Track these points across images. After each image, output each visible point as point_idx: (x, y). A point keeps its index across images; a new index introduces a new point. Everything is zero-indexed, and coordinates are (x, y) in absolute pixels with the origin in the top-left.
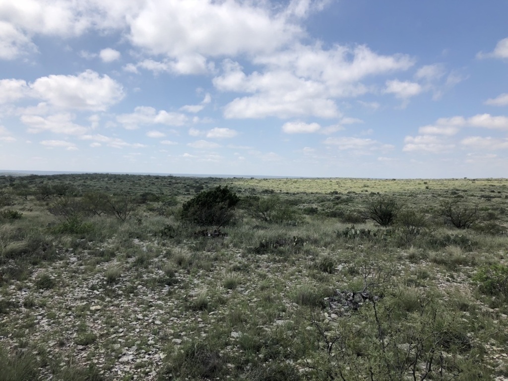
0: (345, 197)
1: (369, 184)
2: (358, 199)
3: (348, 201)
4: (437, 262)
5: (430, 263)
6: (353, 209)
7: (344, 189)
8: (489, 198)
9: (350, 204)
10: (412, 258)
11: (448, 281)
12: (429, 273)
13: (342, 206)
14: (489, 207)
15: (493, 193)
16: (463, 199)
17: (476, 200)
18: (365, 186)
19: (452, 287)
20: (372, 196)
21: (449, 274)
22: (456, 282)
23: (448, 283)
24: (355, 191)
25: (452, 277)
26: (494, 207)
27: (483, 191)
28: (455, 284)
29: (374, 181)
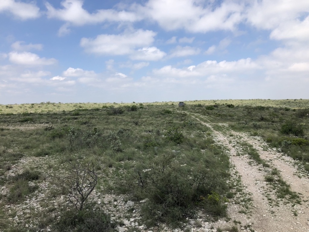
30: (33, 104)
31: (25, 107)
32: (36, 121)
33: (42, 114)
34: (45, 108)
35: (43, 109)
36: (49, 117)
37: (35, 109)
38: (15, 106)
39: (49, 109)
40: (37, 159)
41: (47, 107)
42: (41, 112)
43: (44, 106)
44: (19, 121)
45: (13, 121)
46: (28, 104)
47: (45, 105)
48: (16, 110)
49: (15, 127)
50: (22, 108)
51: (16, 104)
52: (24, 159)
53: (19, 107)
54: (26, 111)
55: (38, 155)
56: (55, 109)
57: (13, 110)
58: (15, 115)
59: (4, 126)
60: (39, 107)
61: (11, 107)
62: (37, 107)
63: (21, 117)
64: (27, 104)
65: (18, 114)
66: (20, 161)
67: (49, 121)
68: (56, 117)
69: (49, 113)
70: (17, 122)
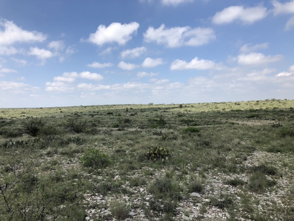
0: (8, 121)
1: (25, 112)
2: (18, 121)
3: (11, 123)
4: (63, 154)
5: (59, 155)
6: (14, 128)
7: (8, 115)
8: (92, 116)
9: (12, 125)
10: (49, 154)
11: (68, 163)
12: (58, 161)
13: (6, 127)
14: (93, 120)
15: (95, 113)
16: (80, 117)
17: (87, 117)
18: (23, 113)
19: (70, 166)
20: (28, 119)
21: (69, 160)
22: (73, 163)
23: (68, 165)
24: (16, 116)
25: (71, 161)
26: (95, 120)
27: (90, 112)
28: (72, 164)
29: (28, 110)
30: (258, 101)
31: (251, 104)
32: (262, 117)
33: (268, 111)
34: (270, 105)
35: (268, 106)
36: (275, 114)
37: (259, 106)
38: (242, 103)
39: (274, 106)
40: (270, 154)
41: (272, 104)
42: (266, 109)
43: (269, 103)
44: (247, 117)
45: (241, 116)
46: (254, 101)
47: (271, 102)
48: (243, 106)
49: (243, 122)
50: (248, 105)
51: (243, 101)
52: (257, 152)
53: (245, 104)
54: (252, 107)
55: (270, 151)
56: (280, 106)
57: (241, 107)
58: (243, 111)
59: (234, 121)
60: (264, 104)
61: (239, 104)
62: (262, 104)
63: (248, 113)
64: (252, 101)
65: (245, 110)
66: (253, 153)
67: (276, 118)
68: (283, 115)
69: (274, 110)
70: (244, 118)
